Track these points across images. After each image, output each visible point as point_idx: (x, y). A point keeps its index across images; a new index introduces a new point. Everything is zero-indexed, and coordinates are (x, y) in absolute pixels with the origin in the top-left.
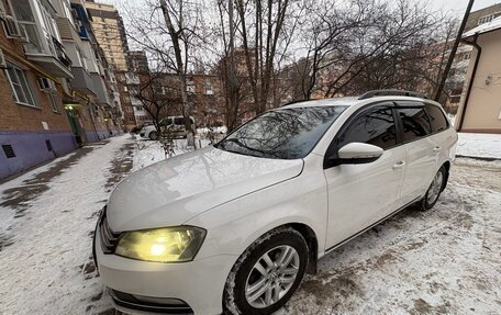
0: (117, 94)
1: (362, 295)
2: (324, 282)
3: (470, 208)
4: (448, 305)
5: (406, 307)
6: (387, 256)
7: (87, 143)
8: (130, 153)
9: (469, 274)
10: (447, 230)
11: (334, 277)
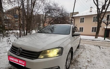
2: (73, 62)
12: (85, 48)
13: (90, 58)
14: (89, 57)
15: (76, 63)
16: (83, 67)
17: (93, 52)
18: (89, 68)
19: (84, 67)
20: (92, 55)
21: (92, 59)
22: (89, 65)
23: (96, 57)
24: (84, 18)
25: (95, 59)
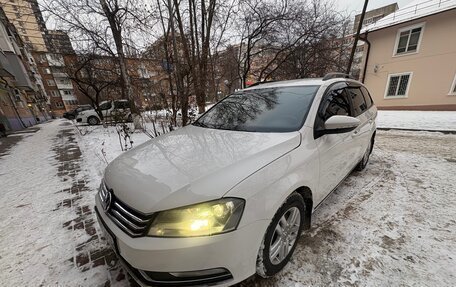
0: (38, 76)
1: (344, 240)
2: (312, 236)
3: (389, 166)
4: (403, 237)
5: (377, 243)
6: (349, 208)
7: (11, 131)
8: (71, 140)
9: (407, 212)
10: (381, 183)
11: (318, 230)
12: (391, 172)
13: (402, 223)
14: (399, 218)
15: (329, 240)
16: (353, 265)
17: (429, 194)
18: (379, 275)
19: (358, 265)
20: (420, 210)
21: (413, 232)
22: (387, 258)
23: (434, 225)
24: (420, 29)
25: (427, 233)
